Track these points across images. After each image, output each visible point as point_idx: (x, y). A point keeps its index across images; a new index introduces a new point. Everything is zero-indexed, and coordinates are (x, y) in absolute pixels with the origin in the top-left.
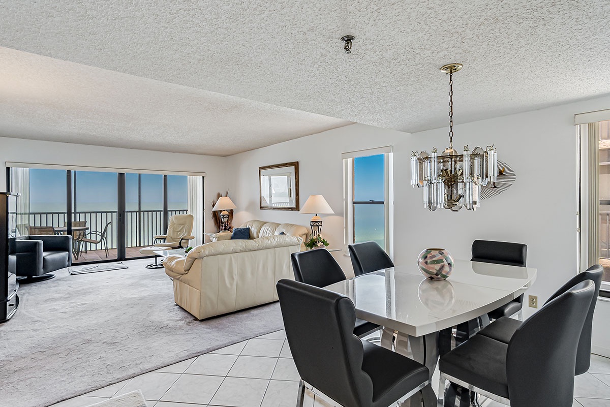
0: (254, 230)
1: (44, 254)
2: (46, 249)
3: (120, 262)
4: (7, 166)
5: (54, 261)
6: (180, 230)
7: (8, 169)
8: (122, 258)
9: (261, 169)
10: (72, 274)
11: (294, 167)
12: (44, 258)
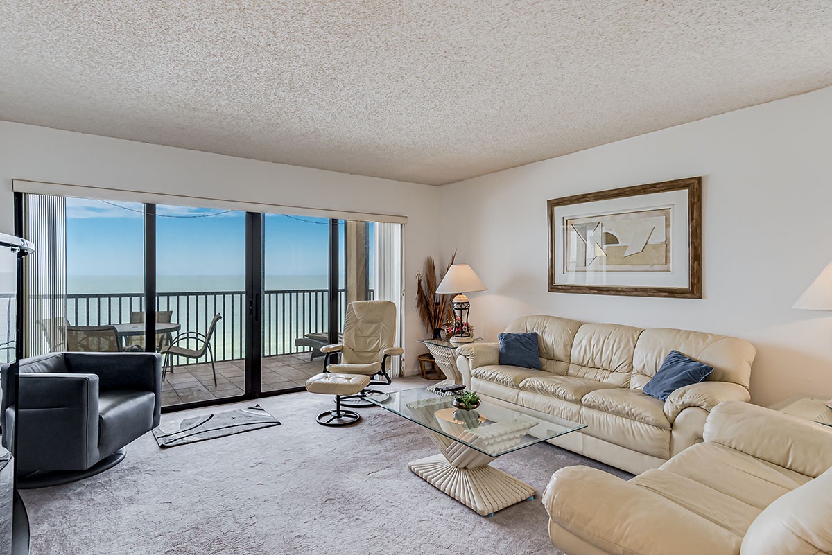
0: (552, 338)
1: (102, 405)
2: (105, 391)
3: (253, 403)
4: (17, 190)
5: (123, 418)
6: (372, 333)
7: (18, 197)
8: (253, 390)
9: (552, 204)
10: (163, 447)
11: (686, 191)
12: (100, 417)
